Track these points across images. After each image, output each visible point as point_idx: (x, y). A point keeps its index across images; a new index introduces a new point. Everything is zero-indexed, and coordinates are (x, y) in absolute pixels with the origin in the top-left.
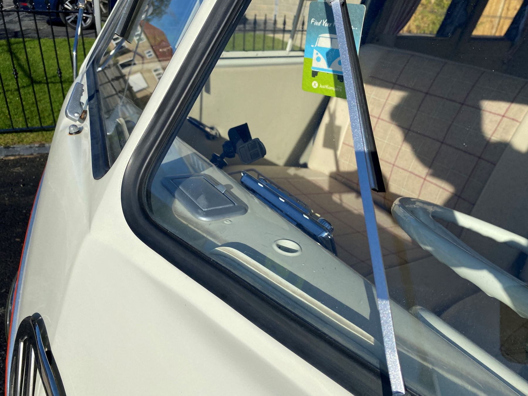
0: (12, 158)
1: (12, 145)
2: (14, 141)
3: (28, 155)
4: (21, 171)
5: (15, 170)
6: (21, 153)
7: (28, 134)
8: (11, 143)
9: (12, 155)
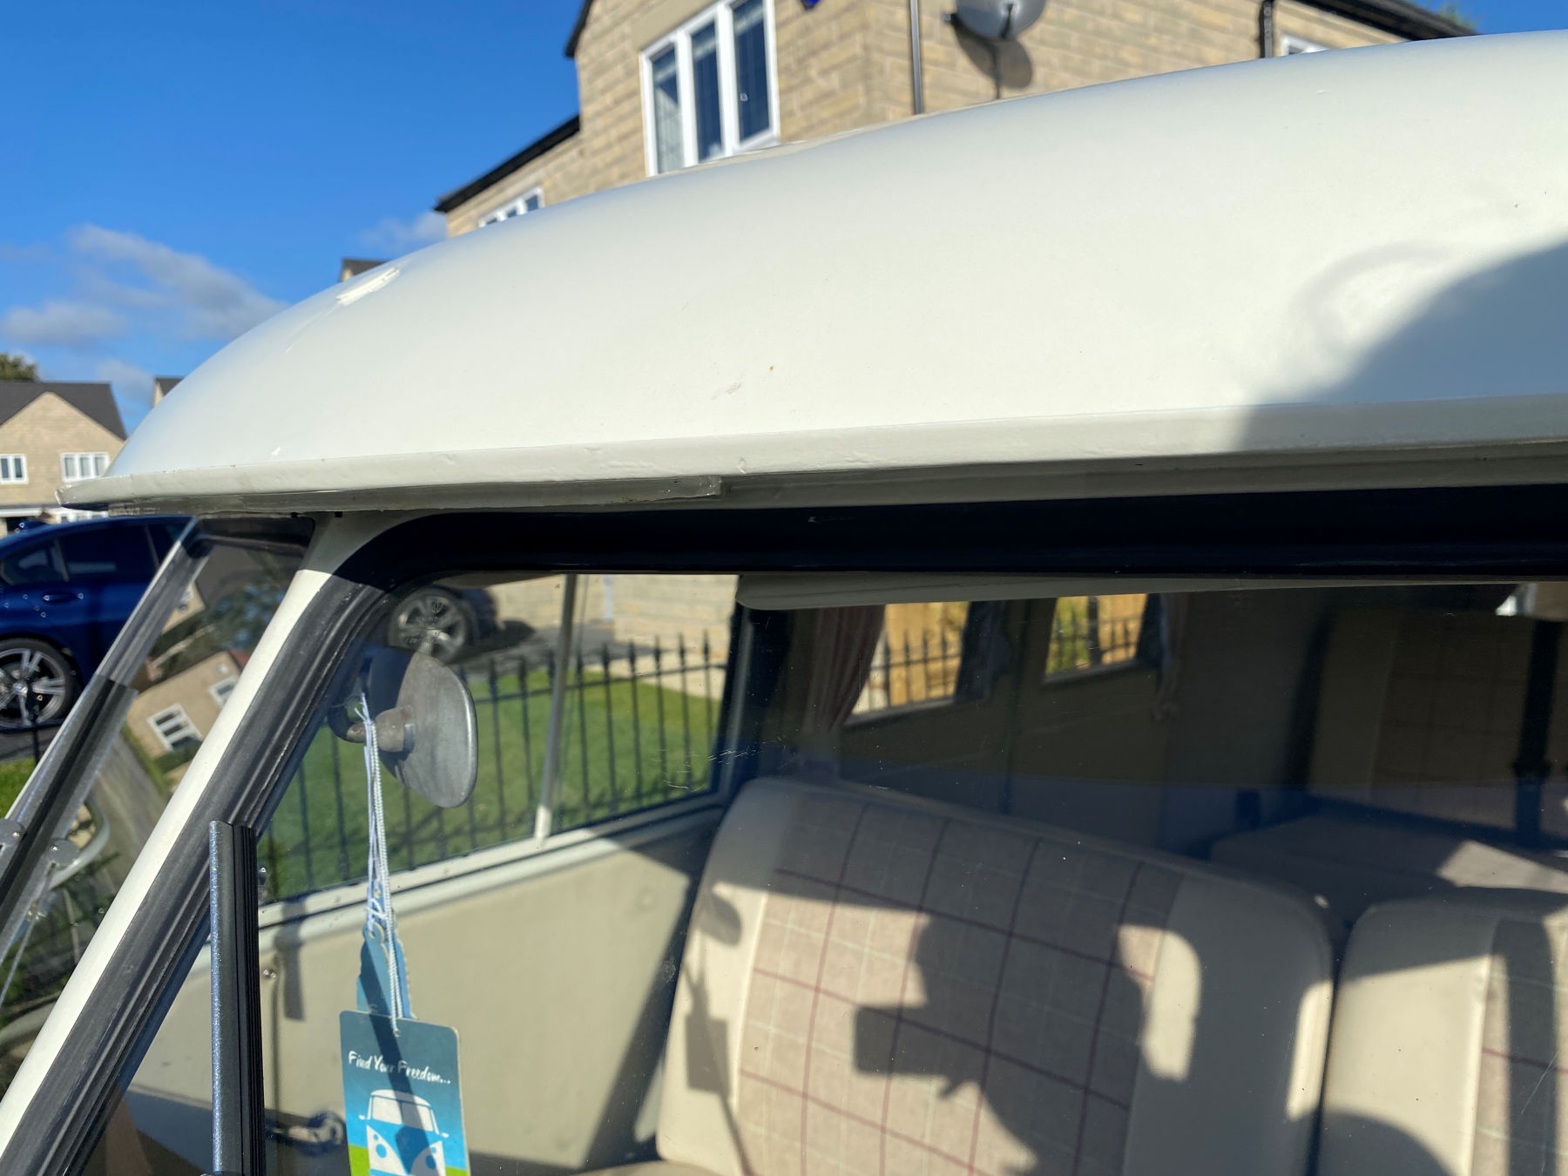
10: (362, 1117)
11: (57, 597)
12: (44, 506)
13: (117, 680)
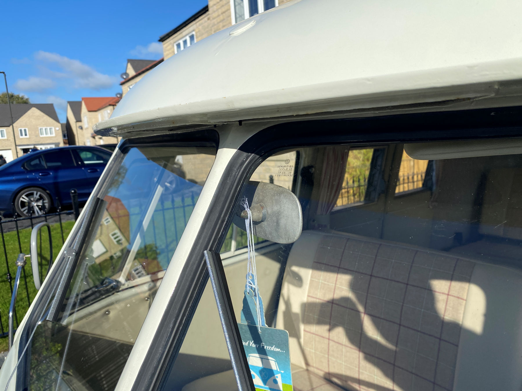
11: (43, 174)
12: (34, 145)
13: (100, 198)
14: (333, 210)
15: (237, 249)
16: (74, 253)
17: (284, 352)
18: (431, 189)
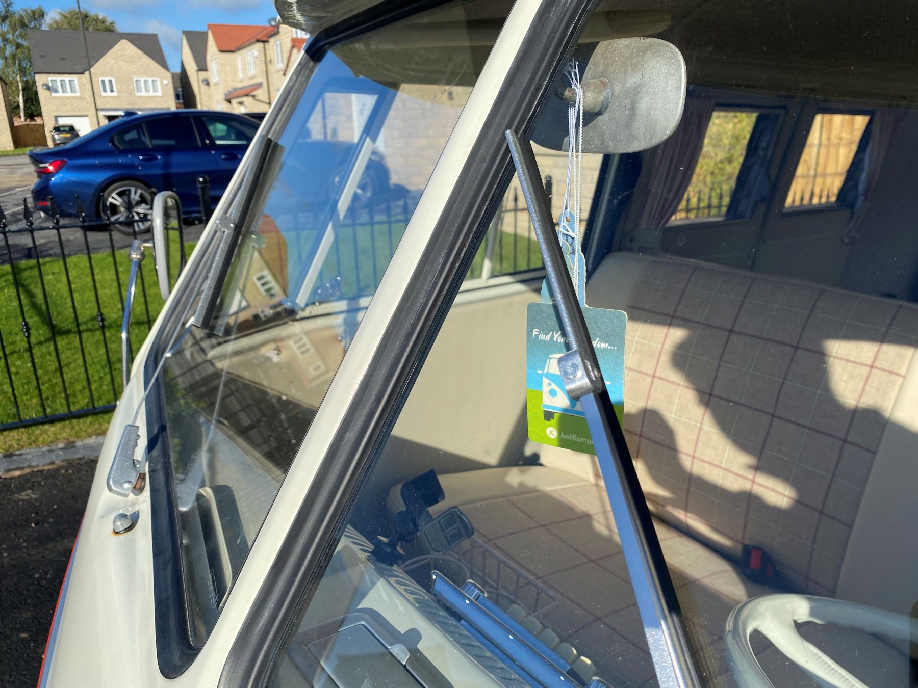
0: (17, 473)
1: (19, 450)
2: (22, 443)
3: (45, 465)
4: (34, 496)
5: (21, 495)
6: (34, 464)
7: (47, 427)
8: (15, 446)
9: (18, 469)
10: (540, 372)
11: (146, 157)
13: (273, 139)
14: (667, 226)
15: (493, 276)
16: (232, 225)
17: (616, 348)
18: (851, 206)
